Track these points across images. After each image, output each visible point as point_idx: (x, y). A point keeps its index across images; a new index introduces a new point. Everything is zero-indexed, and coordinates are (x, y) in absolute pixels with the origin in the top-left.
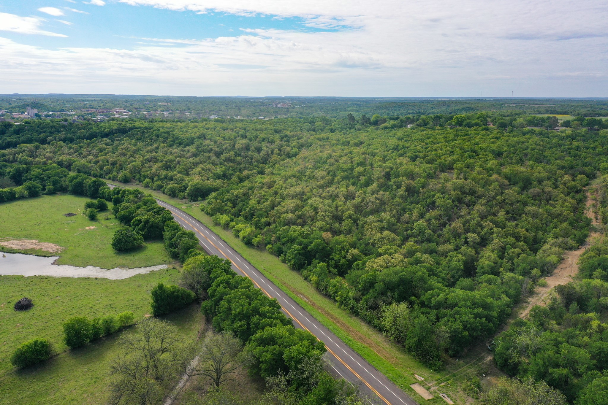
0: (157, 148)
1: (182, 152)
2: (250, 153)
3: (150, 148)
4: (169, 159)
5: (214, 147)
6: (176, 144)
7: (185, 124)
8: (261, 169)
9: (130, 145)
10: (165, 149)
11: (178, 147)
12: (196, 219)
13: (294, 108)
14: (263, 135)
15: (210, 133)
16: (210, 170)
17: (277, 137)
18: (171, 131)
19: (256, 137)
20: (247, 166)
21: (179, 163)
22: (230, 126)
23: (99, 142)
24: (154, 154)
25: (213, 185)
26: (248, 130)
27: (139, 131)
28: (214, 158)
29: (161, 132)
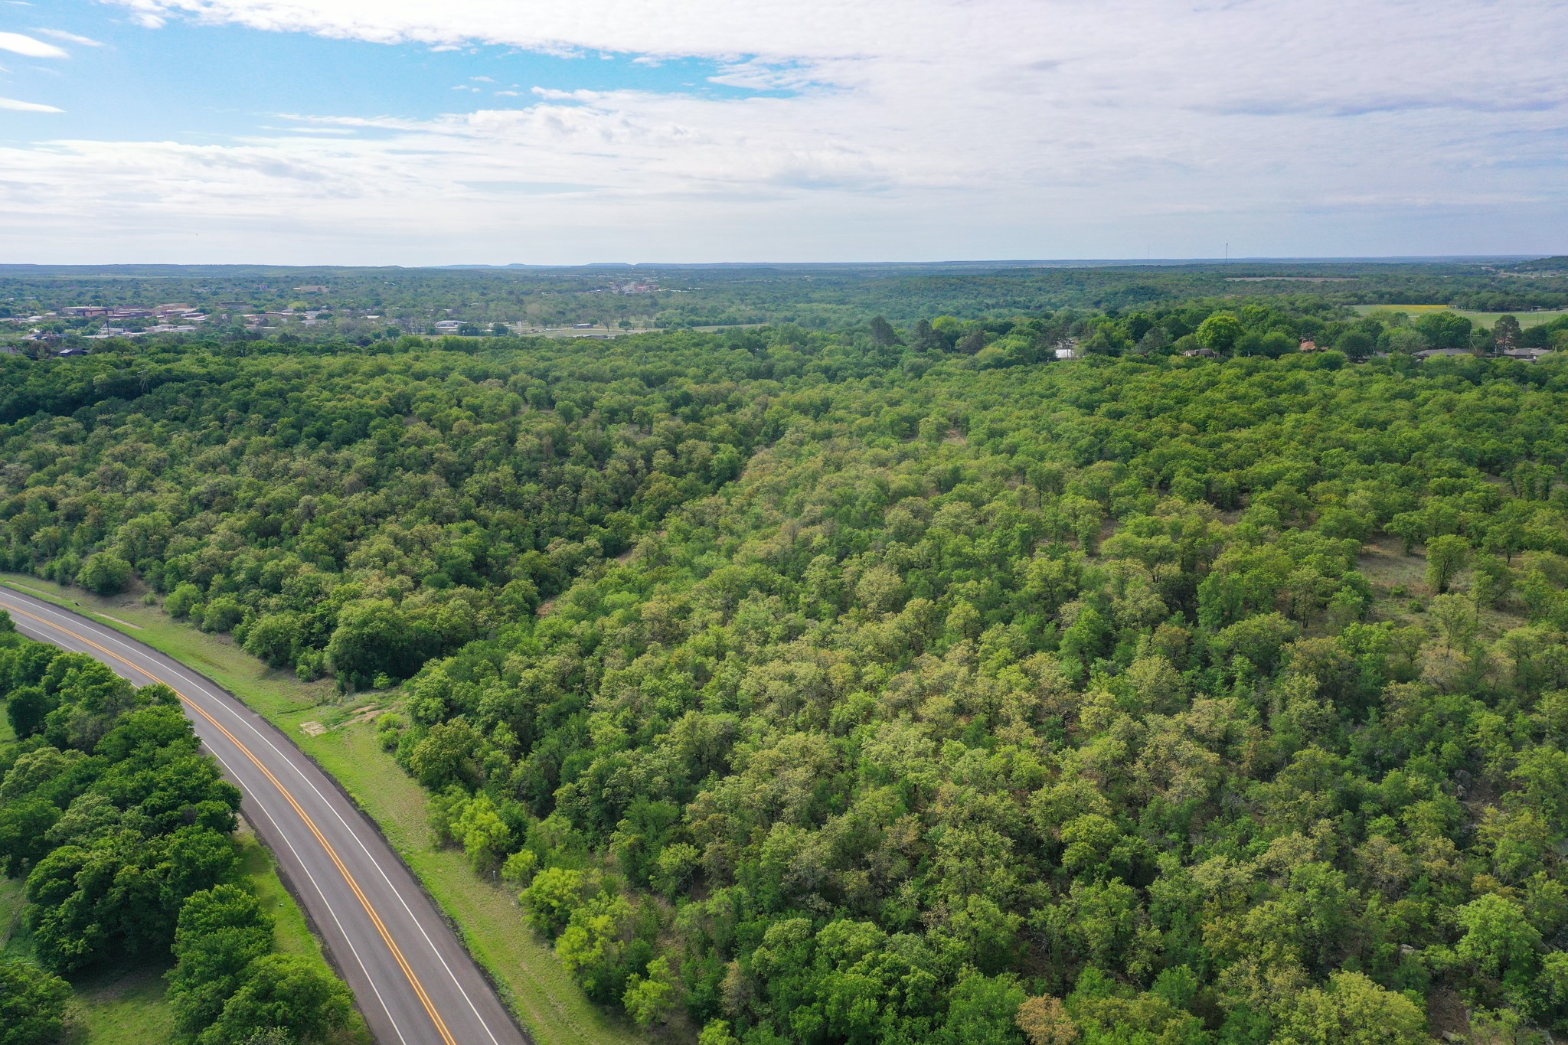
0: (238, 452)
1: (323, 471)
2: (568, 466)
3: (213, 452)
4: (274, 499)
5: (441, 450)
6: (308, 437)
7: (347, 358)
8: (615, 530)
9: (146, 442)
10: (263, 459)
11: (313, 447)
12: (356, 805)
13: (668, 295)
14: (608, 398)
15: (429, 392)
16: (424, 543)
17: (657, 401)
18: (292, 390)
19: (588, 405)
20: (563, 517)
21: (310, 513)
22: (495, 366)
23: (38, 430)
24: (224, 479)
25: (433, 617)
26: (557, 379)
27: (182, 390)
28: (441, 491)
29: (258, 393)
